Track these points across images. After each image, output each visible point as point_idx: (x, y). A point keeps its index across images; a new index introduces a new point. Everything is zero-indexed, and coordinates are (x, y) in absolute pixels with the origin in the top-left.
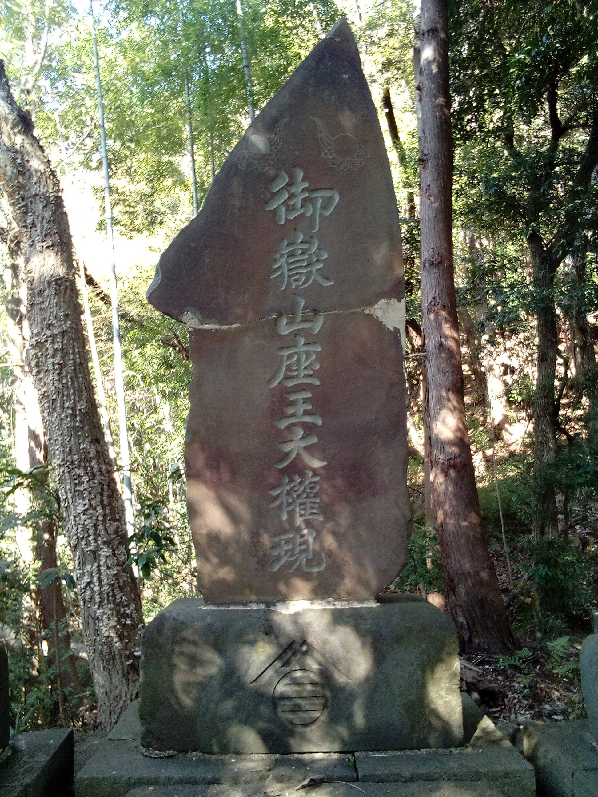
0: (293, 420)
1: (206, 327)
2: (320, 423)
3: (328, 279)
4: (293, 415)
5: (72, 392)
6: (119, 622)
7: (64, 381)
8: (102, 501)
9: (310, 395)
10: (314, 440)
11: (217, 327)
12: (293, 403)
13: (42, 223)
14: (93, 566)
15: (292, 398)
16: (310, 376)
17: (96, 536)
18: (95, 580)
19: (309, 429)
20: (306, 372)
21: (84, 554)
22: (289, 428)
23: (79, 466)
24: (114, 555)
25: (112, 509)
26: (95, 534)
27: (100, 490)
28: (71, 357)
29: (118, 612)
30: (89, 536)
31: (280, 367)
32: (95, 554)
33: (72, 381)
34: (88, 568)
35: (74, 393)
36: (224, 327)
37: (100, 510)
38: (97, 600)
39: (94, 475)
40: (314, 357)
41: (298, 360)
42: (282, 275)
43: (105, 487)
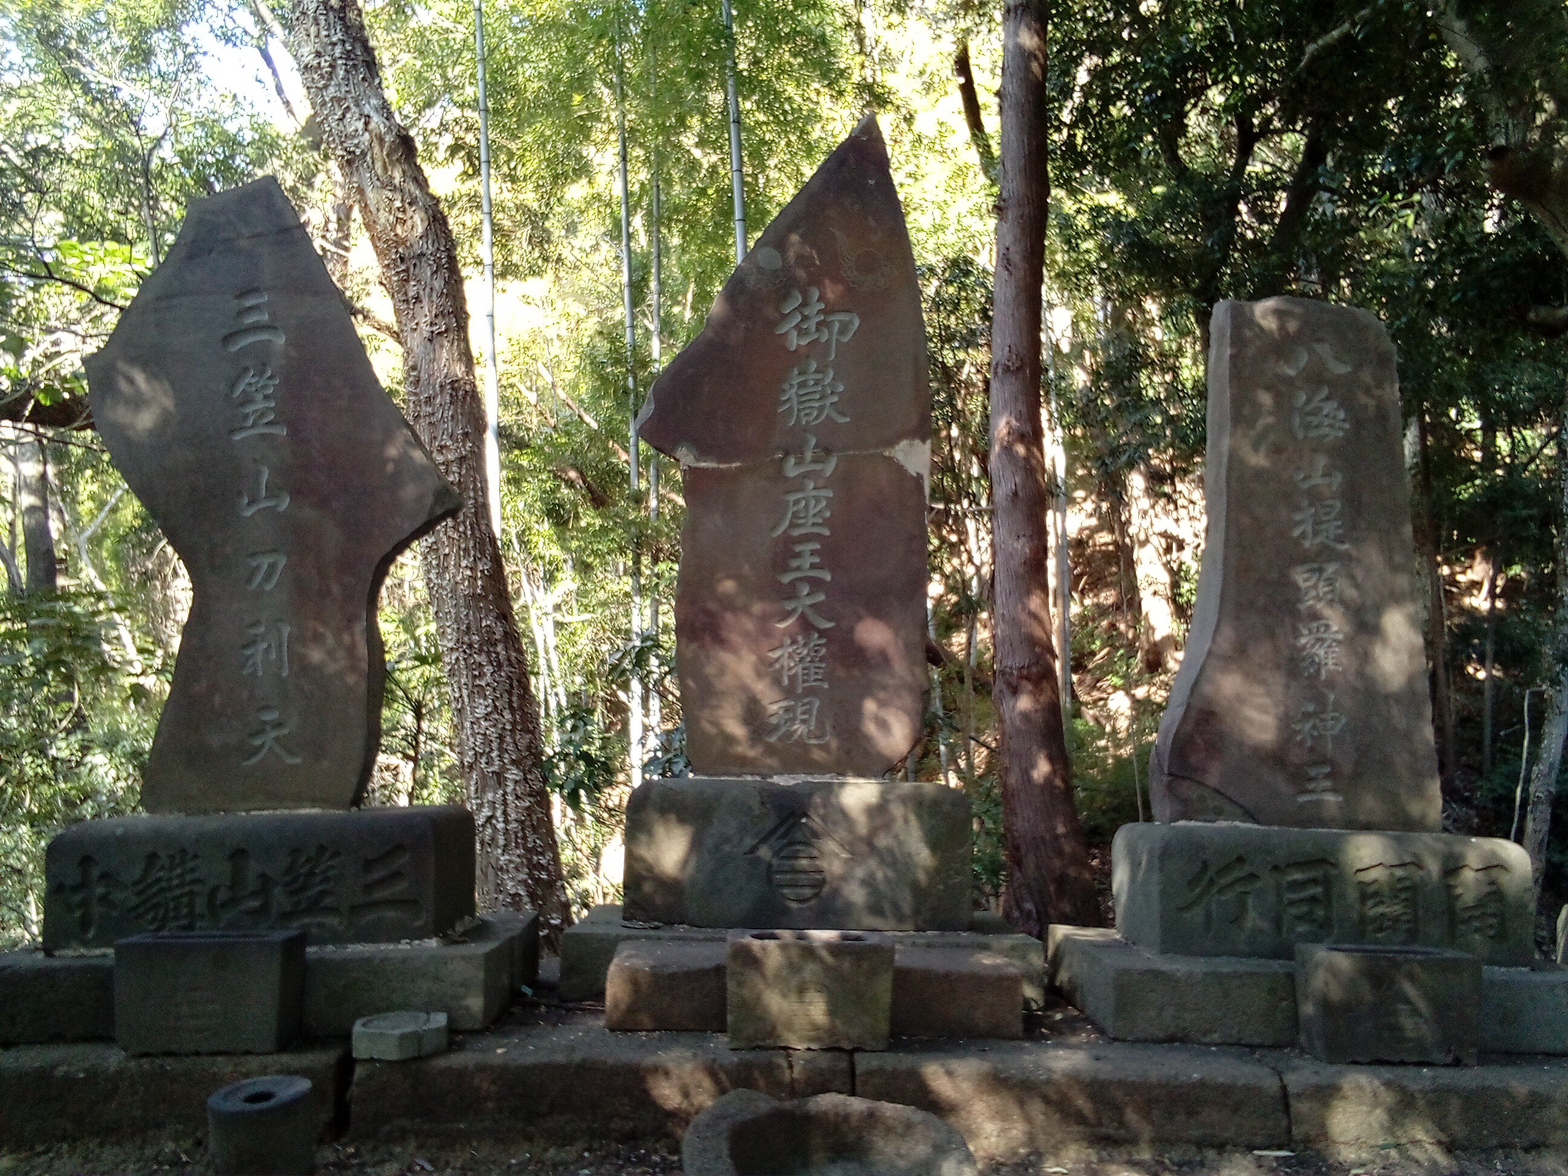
0: (799, 574)
1: (703, 465)
2: (828, 578)
3: (844, 415)
4: (798, 569)
5: (471, 544)
6: (530, 875)
7: (461, 529)
8: (510, 702)
9: (818, 546)
10: (821, 597)
11: (714, 465)
12: (798, 555)
13: (430, 296)
14: (495, 793)
15: (798, 548)
16: (819, 525)
17: (502, 751)
18: (499, 813)
19: (816, 584)
20: (815, 520)
21: (483, 776)
22: (792, 583)
23: (481, 650)
24: (525, 779)
25: (524, 714)
26: (500, 749)
27: (507, 687)
28: (472, 494)
29: (530, 860)
30: (492, 750)
31: (784, 514)
32: (499, 777)
33: (472, 529)
34: (490, 796)
35: (475, 546)
36: (722, 466)
37: (507, 715)
38: (501, 841)
39: (500, 665)
40: (824, 503)
41: (806, 506)
42: (790, 409)
43: (515, 683)
